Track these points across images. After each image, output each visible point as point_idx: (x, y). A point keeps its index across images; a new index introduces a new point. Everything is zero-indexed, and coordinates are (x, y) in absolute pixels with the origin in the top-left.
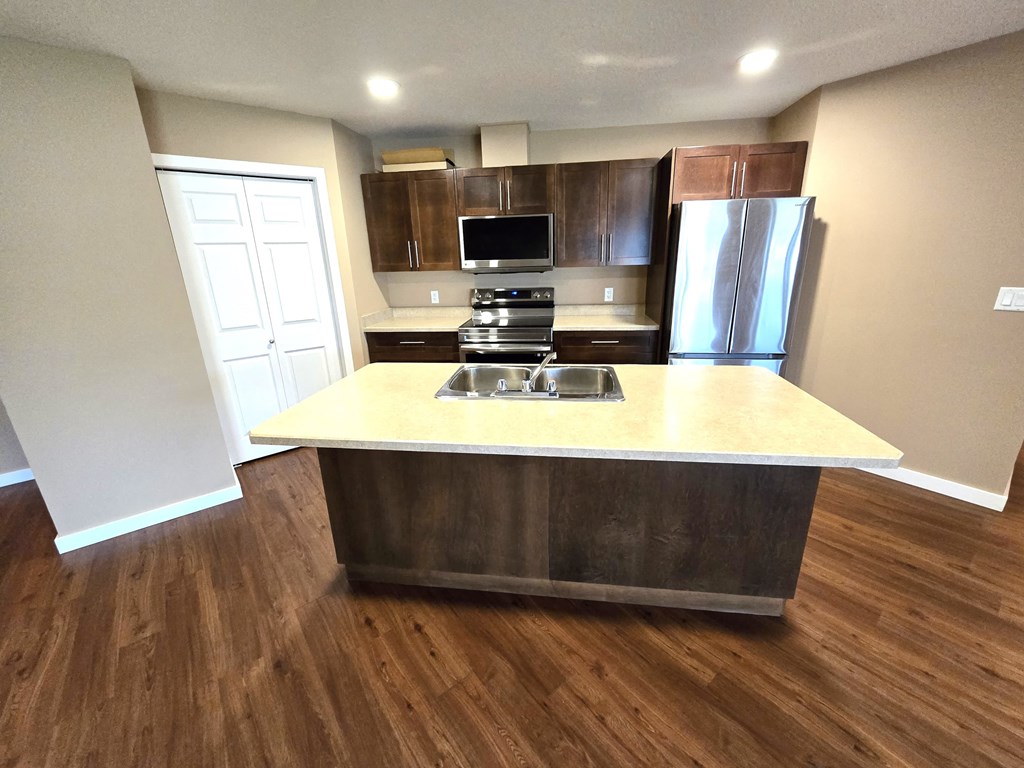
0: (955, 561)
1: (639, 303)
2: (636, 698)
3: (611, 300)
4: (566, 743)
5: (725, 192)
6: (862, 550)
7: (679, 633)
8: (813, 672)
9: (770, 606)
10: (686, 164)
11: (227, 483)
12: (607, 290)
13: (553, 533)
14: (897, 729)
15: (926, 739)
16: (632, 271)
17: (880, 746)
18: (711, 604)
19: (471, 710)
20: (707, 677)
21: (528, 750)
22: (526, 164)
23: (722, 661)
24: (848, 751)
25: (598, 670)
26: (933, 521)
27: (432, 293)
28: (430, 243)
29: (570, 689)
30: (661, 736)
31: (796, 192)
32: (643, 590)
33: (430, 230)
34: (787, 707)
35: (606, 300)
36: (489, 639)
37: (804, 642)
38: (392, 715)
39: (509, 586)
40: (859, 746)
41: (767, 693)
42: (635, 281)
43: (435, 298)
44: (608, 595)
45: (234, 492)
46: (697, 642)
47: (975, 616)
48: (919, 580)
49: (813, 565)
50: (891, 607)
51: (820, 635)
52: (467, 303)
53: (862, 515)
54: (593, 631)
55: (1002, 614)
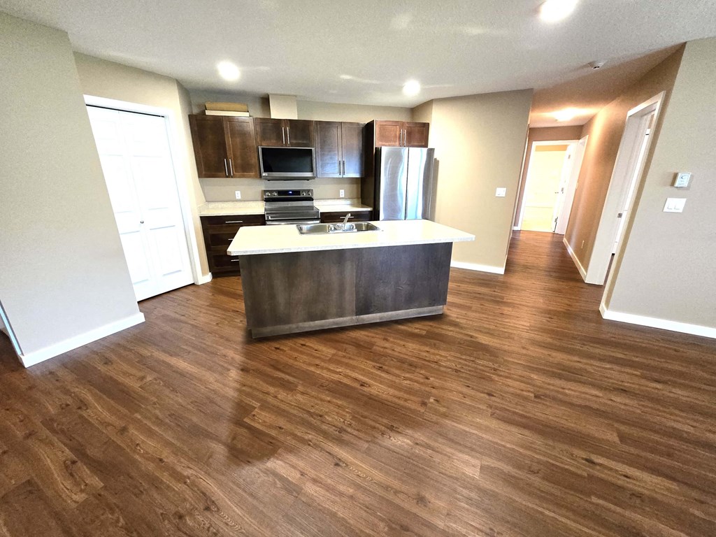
0: (492, 290)
1: (358, 198)
2: (402, 343)
3: (343, 196)
4: (384, 358)
5: (397, 143)
6: (464, 291)
7: (410, 324)
8: (456, 325)
9: (438, 310)
10: (380, 128)
11: (131, 313)
12: (341, 191)
13: (357, 293)
14: (480, 331)
15: (487, 331)
16: (353, 180)
17: (477, 335)
18: (419, 314)
19: (344, 360)
20: (424, 333)
21: (371, 363)
22: (296, 118)
23: (426, 328)
24: (469, 339)
25: (386, 339)
26: (483, 280)
27: (236, 192)
28: (239, 161)
29: (378, 346)
30: (414, 349)
31: (426, 146)
32: (394, 313)
33: (238, 153)
34: (450, 334)
35: (341, 196)
36: (337, 341)
37: (451, 318)
38: (312, 369)
39: (337, 324)
40: (471, 337)
41: (443, 332)
42: (355, 186)
43: (238, 195)
44: (381, 318)
45: (140, 318)
46: (417, 325)
47: (498, 302)
48: (481, 296)
49: (449, 298)
50: (476, 305)
51: (456, 316)
52: (260, 198)
53: (462, 281)
54: (379, 331)
55: (505, 300)
